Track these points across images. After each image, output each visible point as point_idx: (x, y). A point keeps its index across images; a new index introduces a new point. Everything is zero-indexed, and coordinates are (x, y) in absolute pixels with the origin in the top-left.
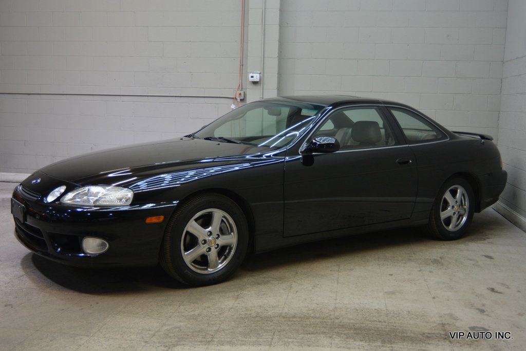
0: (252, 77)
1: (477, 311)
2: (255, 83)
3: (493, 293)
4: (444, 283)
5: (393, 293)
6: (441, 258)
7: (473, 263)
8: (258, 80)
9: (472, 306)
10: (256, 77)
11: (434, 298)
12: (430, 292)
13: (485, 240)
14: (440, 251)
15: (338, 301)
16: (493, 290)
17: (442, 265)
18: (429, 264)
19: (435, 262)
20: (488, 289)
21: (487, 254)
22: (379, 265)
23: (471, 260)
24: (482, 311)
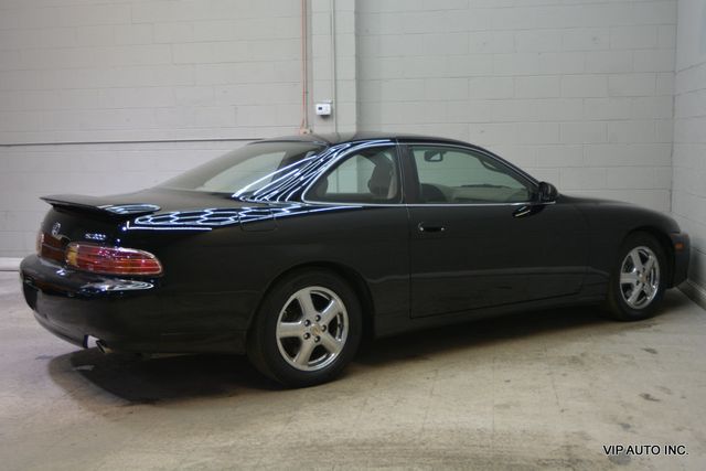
0: (320, 108)
1: (620, 427)
2: (325, 117)
3: (648, 402)
4: (580, 390)
5: (507, 406)
6: (583, 355)
7: (626, 359)
8: (328, 112)
9: (614, 419)
10: (326, 109)
11: (562, 411)
12: (558, 403)
13: (650, 326)
14: (583, 344)
15: (427, 421)
16: (647, 397)
17: (582, 364)
18: (564, 365)
19: (574, 360)
20: (641, 395)
21: (650, 347)
22: (493, 368)
23: (625, 356)
24: (626, 427)
